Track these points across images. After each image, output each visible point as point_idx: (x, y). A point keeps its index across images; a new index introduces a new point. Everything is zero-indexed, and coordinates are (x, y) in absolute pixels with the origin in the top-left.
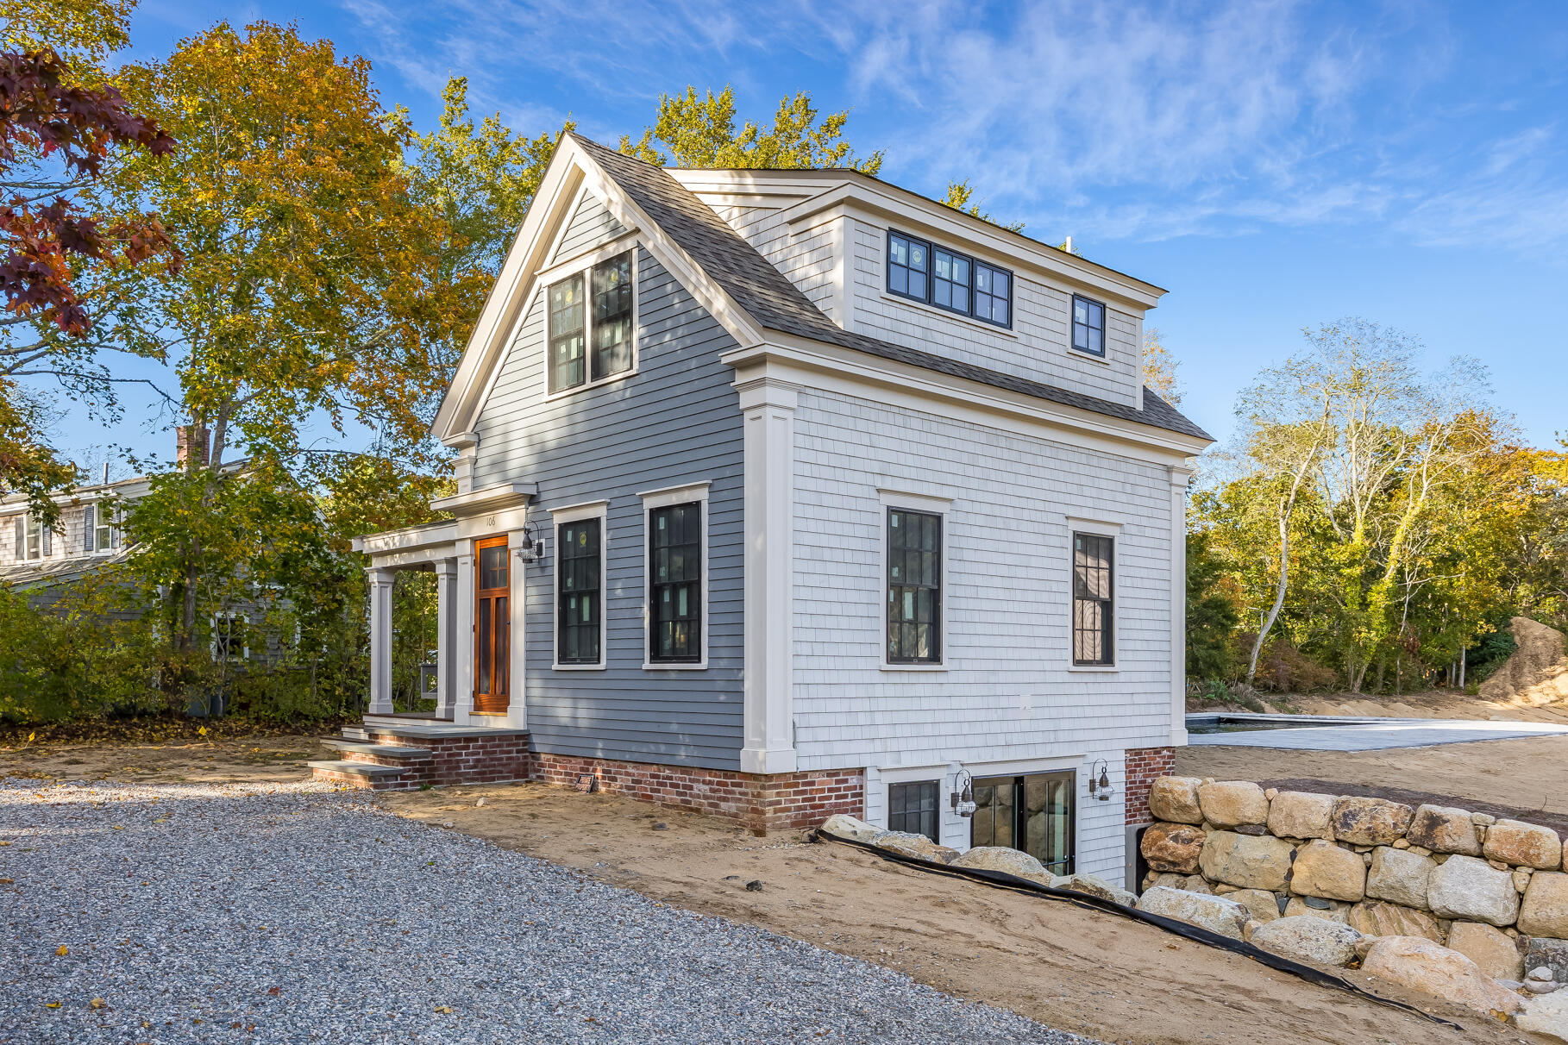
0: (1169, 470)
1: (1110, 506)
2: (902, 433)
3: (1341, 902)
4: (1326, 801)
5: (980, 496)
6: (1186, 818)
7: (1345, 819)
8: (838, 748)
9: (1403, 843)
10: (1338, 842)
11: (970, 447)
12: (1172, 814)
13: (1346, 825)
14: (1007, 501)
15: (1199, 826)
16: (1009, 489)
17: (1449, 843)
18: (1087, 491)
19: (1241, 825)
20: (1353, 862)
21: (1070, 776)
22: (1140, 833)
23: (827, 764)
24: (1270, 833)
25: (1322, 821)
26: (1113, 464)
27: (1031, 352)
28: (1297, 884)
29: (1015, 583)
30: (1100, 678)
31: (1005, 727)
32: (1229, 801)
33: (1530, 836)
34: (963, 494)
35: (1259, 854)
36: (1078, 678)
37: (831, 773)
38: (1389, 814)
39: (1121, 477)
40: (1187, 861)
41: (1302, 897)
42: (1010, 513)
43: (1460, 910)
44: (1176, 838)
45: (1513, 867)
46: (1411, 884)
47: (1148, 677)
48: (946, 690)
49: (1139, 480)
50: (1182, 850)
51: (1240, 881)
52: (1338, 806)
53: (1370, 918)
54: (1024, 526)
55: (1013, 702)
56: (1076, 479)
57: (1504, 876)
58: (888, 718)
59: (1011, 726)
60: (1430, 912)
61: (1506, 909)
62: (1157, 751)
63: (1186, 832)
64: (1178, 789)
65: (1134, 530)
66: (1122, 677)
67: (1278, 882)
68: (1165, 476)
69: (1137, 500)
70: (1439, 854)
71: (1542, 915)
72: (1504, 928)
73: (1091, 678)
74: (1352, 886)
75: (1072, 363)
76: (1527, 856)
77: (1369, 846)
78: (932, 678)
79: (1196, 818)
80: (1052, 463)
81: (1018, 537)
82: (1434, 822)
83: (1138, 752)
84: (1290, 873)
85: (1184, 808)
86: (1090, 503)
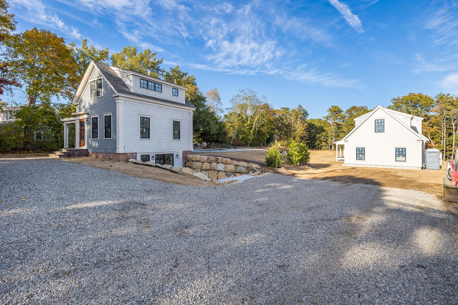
0: (190, 112)
1: (179, 117)
2: (143, 107)
3: (208, 170)
4: (206, 157)
5: (156, 115)
6: (191, 160)
7: (208, 159)
8: (132, 150)
9: (214, 162)
10: (208, 162)
11: (155, 109)
12: (189, 160)
13: (208, 160)
14: (161, 116)
15: (193, 161)
16: (162, 115)
17: (219, 161)
18: (175, 115)
19: (197, 161)
20: (209, 164)
21: (173, 155)
22: (185, 163)
23: (130, 152)
24: (200, 162)
25: (206, 160)
26: (180, 111)
27: (165, 96)
28: (203, 168)
29: (163, 128)
30: (178, 141)
31: (161, 147)
32: (196, 158)
33: (227, 160)
34: (153, 115)
35: (199, 165)
36: (174, 141)
37: (131, 153)
38: (213, 158)
39: (181, 113)
40: (191, 166)
41: (203, 170)
42: (162, 118)
43: (219, 170)
44: (189, 163)
45: (225, 164)
46: (215, 167)
47: (187, 141)
48: (151, 142)
49: (185, 114)
50: (190, 165)
51: (196, 168)
52: (208, 157)
53: (211, 172)
54: (164, 120)
55: (163, 144)
56: (173, 113)
57: (224, 165)
58: (141, 146)
59: (162, 147)
60: (217, 171)
61: (224, 169)
62: (188, 151)
63: (191, 162)
64: (190, 156)
65: (184, 121)
66: (181, 141)
67: (201, 168)
68: (189, 113)
69: (184, 116)
70: (218, 163)
71: (228, 170)
72: (224, 172)
73: (176, 141)
74: (208, 168)
75: (173, 97)
76: (227, 163)
77: (210, 163)
78: (148, 140)
79: (192, 160)
80: (169, 111)
81: (163, 121)
82: (218, 159)
83: (185, 151)
84: (202, 167)
85: (190, 159)
86: (176, 117)
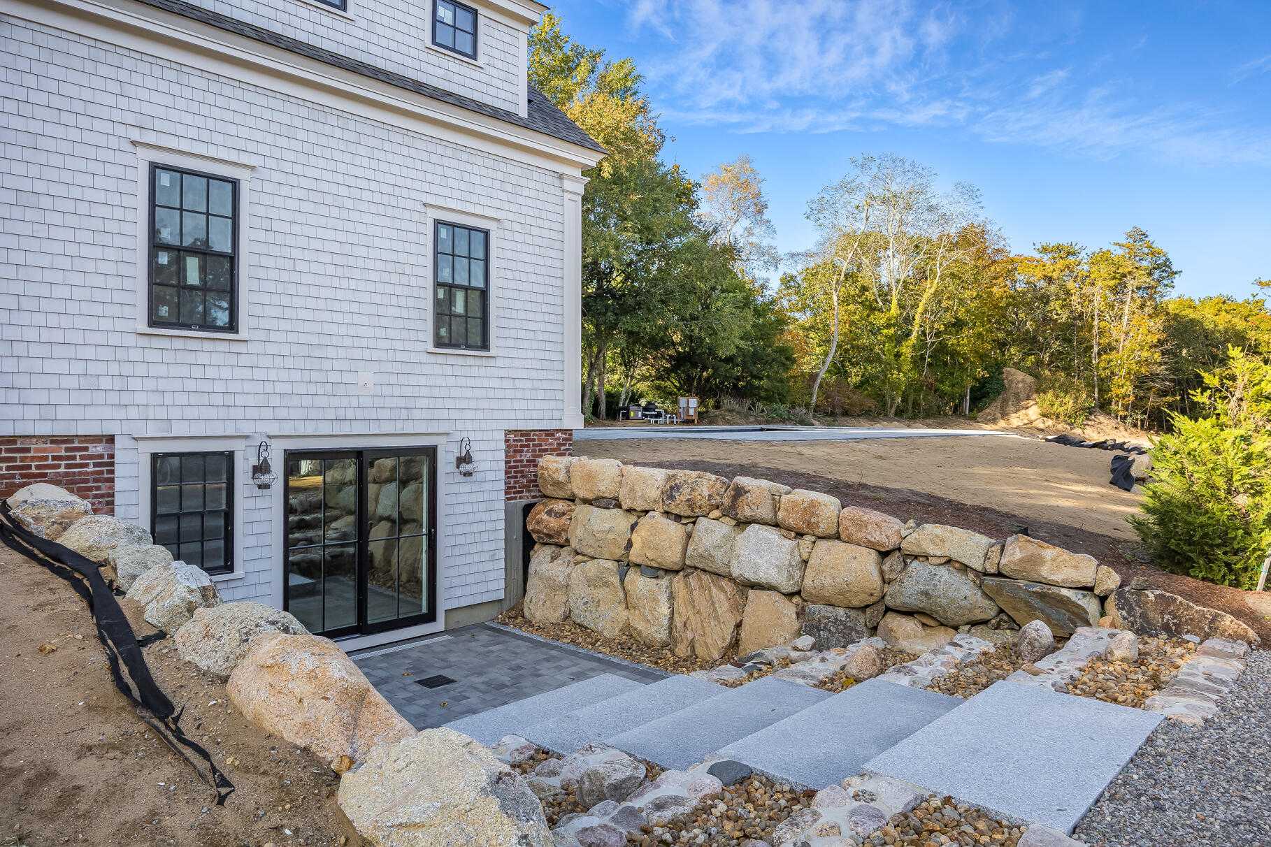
0: (561, 177)
1: (484, 200)
3: (667, 571)
4: (660, 474)
5: (298, 169)
6: (561, 494)
7: (671, 492)
8: (63, 413)
9: (716, 513)
10: (667, 513)
11: (285, 119)
12: (549, 490)
13: (671, 497)
14: (339, 179)
15: (573, 501)
16: (342, 168)
17: (748, 512)
18: (452, 183)
19: (597, 499)
20: (674, 530)
21: (430, 453)
22: (527, 509)
23: (45, 429)
24: (619, 506)
25: (654, 494)
26: (489, 163)
27: (374, 39)
28: (634, 555)
29: (351, 261)
30: (470, 361)
31: (335, 402)
32: (590, 477)
33: (813, 504)
34: (272, 163)
35: (606, 526)
36: (441, 359)
37: (55, 440)
38: (707, 485)
39: (500, 176)
40: (559, 533)
41: (639, 565)
42: (343, 191)
43: (753, 578)
44: (549, 513)
45: (800, 535)
46: (718, 554)
47: (535, 364)
48: (244, 360)
49: (523, 182)
50: (554, 523)
51: (590, 551)
52: (669, 479)
53: (687, 585)
54: (364, 206)
55: (347, 378)
56: (439, 170)
57: (789, 544)
58: (150, 384)
59: (345, 402)
60: (731, 579)
61: (791, 577)
62: (549, 433)
63: (560, 506)
64: (553, 466)
65: (516, 227)
66: (500, 362)
67: (619, 552)
68: (557, 182)
69: (520, 200)
70: (742, 524)
71: (817, 582)
72: (790, 595)
73: (460, 361)
74: (672, 556)
75: (433, 59)
76: (809, 524)
77: (688, 518)
78: (223, 347)
79: (567, 494)
80: (404, 151)
81: (355, 216)
82: (739, 492)
83: (526, 433)
84: (630, 544)
85: (558, 484)
86: (458, 195)
